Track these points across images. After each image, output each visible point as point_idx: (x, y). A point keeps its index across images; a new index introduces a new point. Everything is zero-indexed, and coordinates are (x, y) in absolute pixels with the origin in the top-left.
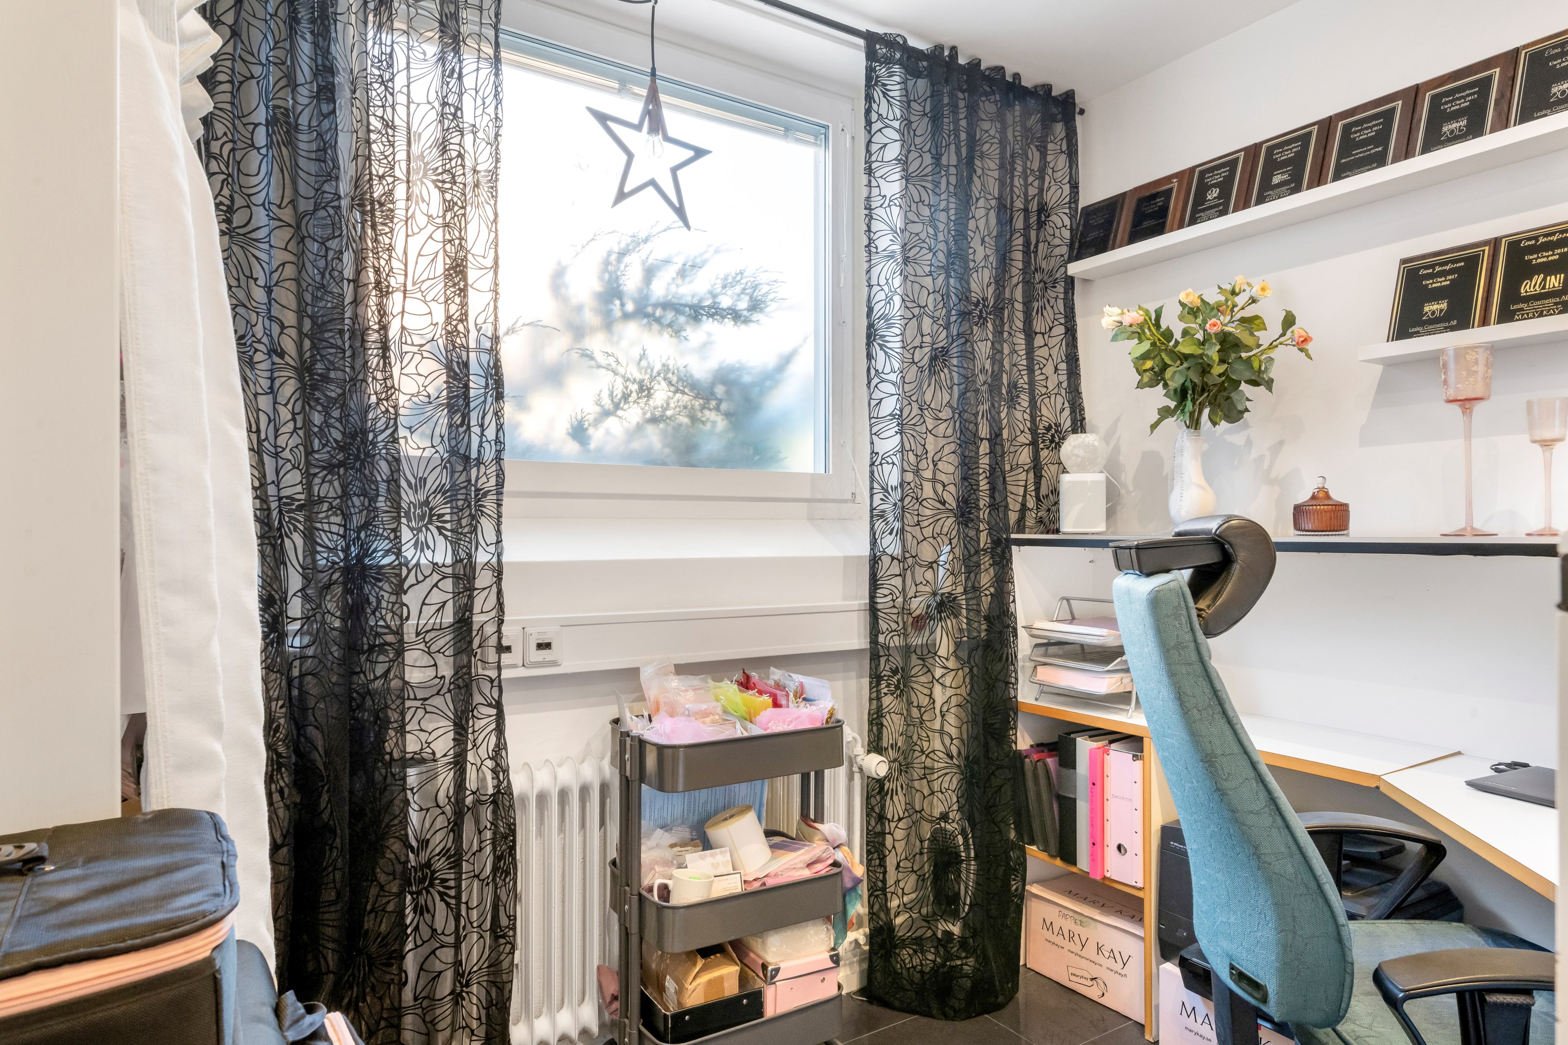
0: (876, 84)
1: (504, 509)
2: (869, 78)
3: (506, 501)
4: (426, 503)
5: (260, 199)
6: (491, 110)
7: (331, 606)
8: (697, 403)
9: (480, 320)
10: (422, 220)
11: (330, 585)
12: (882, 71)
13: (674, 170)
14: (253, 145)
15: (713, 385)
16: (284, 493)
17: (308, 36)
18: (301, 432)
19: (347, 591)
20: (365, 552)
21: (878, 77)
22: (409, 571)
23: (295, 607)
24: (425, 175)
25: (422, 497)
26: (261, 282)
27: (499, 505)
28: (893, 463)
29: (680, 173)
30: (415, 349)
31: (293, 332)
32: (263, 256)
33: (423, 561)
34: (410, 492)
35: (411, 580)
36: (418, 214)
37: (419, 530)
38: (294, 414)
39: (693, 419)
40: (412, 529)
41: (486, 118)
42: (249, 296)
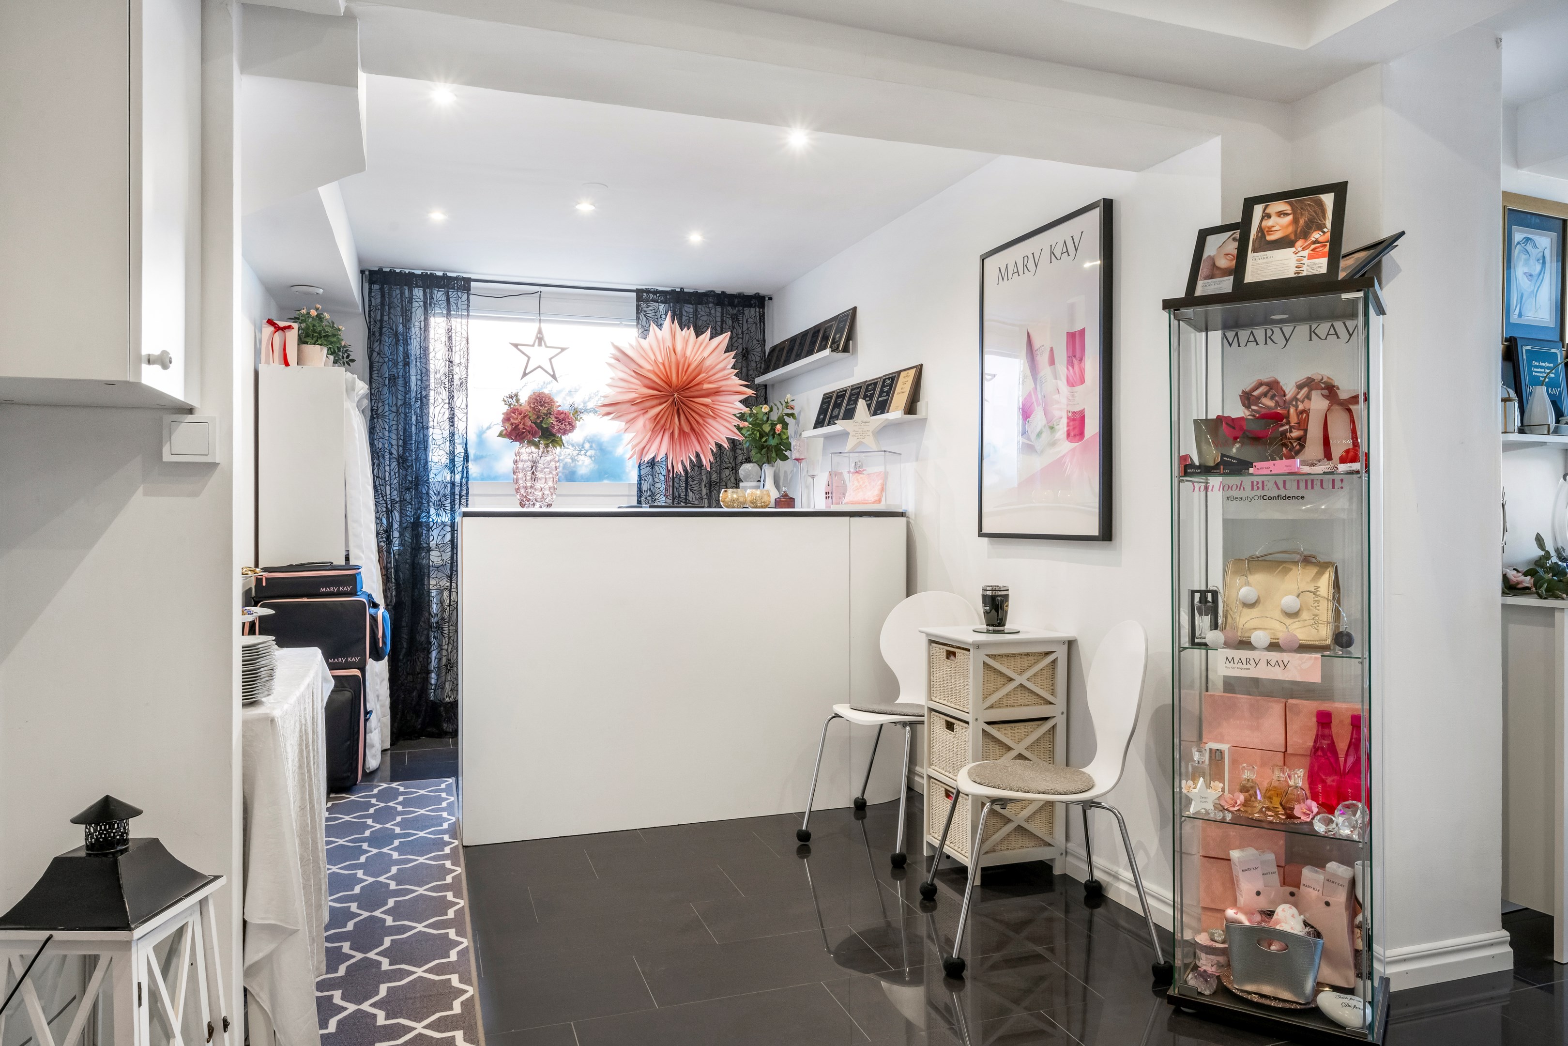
0: (641, 312)
1: (469, 502)
2: (638, 309)
3: (470, 498)
4: (440, 500)
5: (386, 402)
6: (466, 356)
7: (407, 535)
8: (575, 453)
9: (463, 433)
10: (440, 401)
11: (406, 528)
12: (644, 305)
13: (550, 360)
14: (385, 385)
15: (584, 443)
16: (392, 498)
17: (402, 345)
18: (398, 479)
19: (413, 530)
20: (419, 517)
21: (642, 308)
22: (434, 524)
23: (396, 534)
24: (441, 385)
25: (439, 498)
26: (387, 429)
27: (467, 501)
28: (645, 480)
29: (552, 360)
30: (438, 446)
31: (395, 447)
32: (387, 421)
33: (439, 521)
34: (435, 497)
35: (435, 527)
36: (439, 399)
37: (438, 510)
38: (395, 473)
39: (573, 460)
40: (435, 509)
41: (465, 359)
42: (383, 434)
